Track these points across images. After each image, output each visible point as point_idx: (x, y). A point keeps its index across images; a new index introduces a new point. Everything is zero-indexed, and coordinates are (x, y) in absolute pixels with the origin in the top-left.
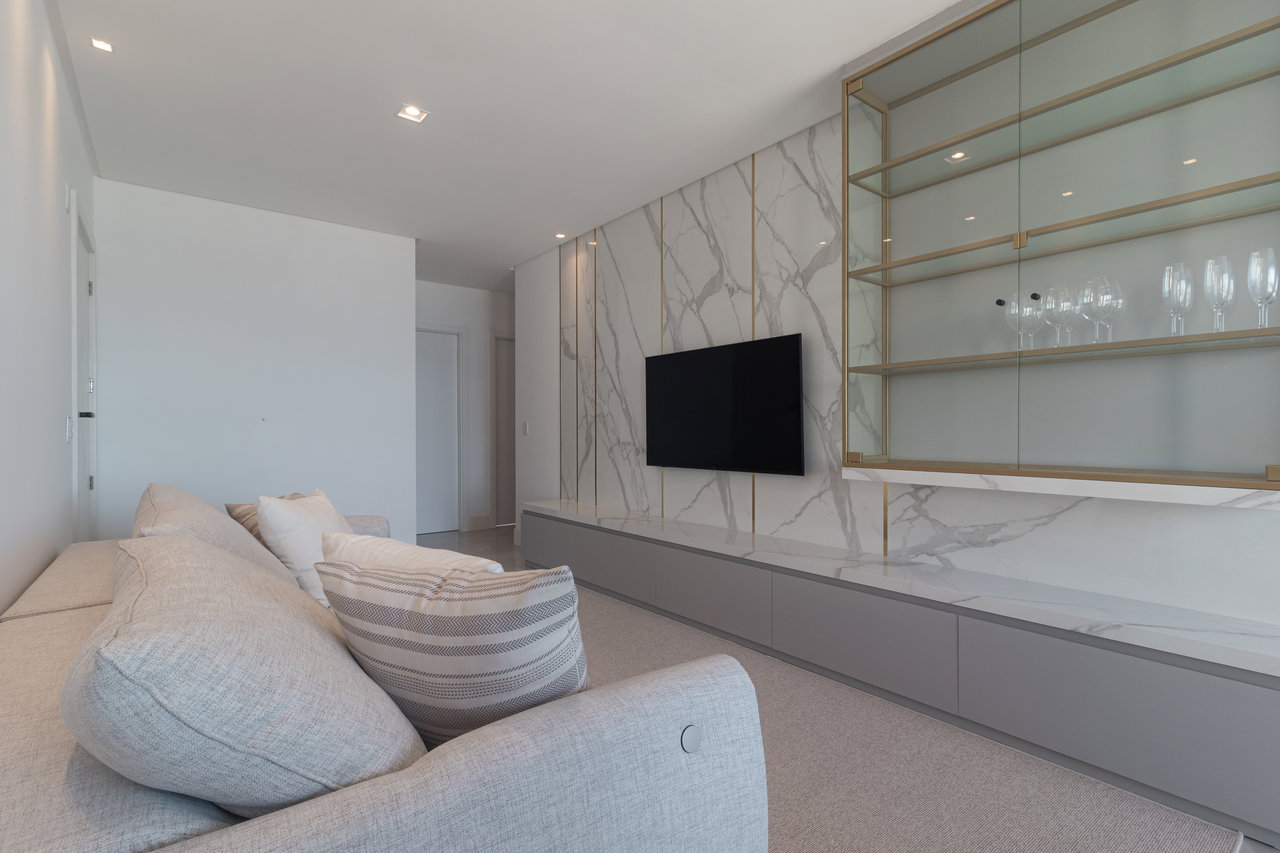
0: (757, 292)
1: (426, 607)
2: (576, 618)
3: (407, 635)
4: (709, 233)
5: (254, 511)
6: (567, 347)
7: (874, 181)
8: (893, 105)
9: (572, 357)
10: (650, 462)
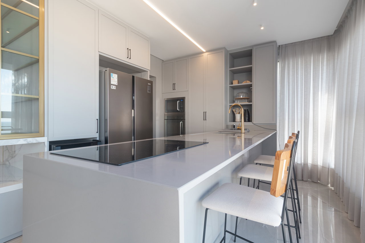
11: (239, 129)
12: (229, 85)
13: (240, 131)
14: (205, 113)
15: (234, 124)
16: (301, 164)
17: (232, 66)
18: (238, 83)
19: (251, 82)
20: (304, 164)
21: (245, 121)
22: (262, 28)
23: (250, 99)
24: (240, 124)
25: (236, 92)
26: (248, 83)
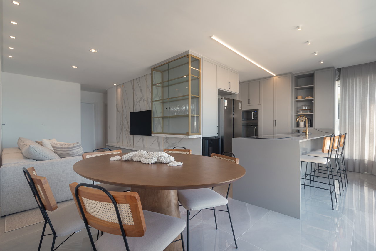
0: (147, 101)
1: (63, 147)
2: (82, 147)
3: (61, 150)
4: (140, 88)
5: (42, 142)
6: (117, 109)
7: (160, 85)
8: (163, 71)
9: (118, 111)
10: (131, 134)
11: (304, 132)
12: (294, 100)
13: (305, 134)
14: (275, 121)
15: (299, 129)
16: (359, 160)
17: (297, 86)
18: (302, 98)
19: (313, 97)
20: (361, 160)
21: (308, 127)
22: (322, 63)
23: (312, 110)
24: (305, 129)
25: (300, 104)
26: (311, 98)
